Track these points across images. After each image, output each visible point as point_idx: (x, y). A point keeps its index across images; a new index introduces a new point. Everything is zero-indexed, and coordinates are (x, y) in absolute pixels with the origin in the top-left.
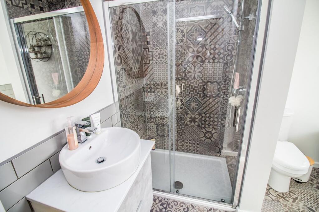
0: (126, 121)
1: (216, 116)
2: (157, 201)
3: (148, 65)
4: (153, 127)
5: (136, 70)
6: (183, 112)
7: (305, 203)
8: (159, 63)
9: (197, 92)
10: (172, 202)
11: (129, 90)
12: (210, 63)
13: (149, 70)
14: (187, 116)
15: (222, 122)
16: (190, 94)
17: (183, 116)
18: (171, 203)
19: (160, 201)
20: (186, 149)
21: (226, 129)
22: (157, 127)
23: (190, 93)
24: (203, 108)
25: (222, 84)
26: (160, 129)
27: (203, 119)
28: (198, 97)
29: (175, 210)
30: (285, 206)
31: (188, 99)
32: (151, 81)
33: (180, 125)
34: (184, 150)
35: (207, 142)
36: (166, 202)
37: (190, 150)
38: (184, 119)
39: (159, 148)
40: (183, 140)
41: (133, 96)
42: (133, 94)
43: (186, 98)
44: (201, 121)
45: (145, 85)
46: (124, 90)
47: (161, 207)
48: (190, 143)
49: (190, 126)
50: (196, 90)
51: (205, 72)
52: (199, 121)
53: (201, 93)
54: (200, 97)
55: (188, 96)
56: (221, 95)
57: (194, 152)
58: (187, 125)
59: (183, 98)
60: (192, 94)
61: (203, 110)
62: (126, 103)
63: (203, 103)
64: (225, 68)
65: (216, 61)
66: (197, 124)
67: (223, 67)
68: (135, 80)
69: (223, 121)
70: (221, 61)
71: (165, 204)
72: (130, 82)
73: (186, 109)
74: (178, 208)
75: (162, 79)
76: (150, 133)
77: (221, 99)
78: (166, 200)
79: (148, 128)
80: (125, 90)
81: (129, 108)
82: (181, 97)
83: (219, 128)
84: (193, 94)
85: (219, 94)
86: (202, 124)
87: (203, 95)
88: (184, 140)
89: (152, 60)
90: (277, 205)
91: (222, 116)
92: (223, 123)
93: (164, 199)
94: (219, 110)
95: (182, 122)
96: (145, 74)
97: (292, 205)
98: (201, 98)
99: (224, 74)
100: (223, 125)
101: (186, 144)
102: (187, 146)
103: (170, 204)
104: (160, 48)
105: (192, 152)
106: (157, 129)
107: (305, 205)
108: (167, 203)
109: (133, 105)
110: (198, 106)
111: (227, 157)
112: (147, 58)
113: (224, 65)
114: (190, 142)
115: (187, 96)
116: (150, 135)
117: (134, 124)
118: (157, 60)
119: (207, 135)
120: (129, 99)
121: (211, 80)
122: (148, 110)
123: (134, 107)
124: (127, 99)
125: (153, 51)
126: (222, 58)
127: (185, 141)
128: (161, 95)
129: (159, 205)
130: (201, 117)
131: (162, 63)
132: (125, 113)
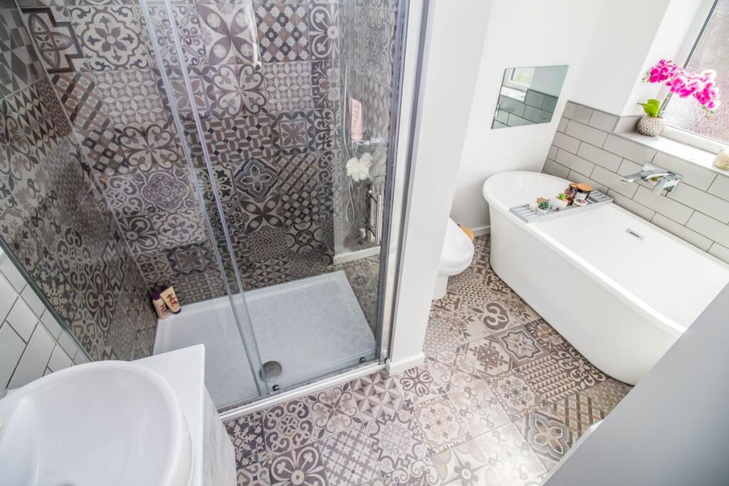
0: (66, 295)
1: (314, 194)
2: (237, 429)
3: (71, 76)
4: (158, 260)
5: (29, 106)
6: (233, 201)
7: (469, 303)
8: (113, 67)
9: (260, 145)
10: (271, 413)
11: (31, 191)
12: (278, 61)
13: (79, 93)
14: (246, 209)
15: (328, 203)
16: (242, 154)
17: (236, 210)
18: (268, 417)
19: (243, 427)
20: (261, 281)
21: (338, 215)
22: (169, 256)
23: (240, 151)
24: (281, 182)
25: (316, 117)
26: (179, 259)
27: (287, 206)
28: (264, 157)
29: (282, 427)
30: (447, 320)
31: (238, 168)
32: (103, 130)
33: (233, 233)
34: (257, 285)
35: (303, 253)
36: (257, 420)
37: (270, 279)
38: (241, 218)
39: (193, 302)
40: (248, 264)
41: (55, 202)
42: (53, 196)
43: (232, 165)
44: (282, 212)
45: (81, 146)
46: (12, 201)
47: (252, 437)
48: (267, 266)
49: (258, 230)
50: (255, 141)
51: (268, 89)
52: (278, 214)
53: (269, 146)
54: (269, 156)
55: (238, 159)
56: (318, 145)
57: (279, 280)
58: (250, 229)
59: (224, 167)
60: (246, 152)
61: (283, 188)
62: (39, 244)
63: (280, 169)
64: (317, 75)
65: (292, 55)
66: (274, 221)
67: (313, 74)
68: (40, 143)
69: (330, 200)
70: (304, 55)
71: (256, 426)
72: (24, 162)
73: (240, 194)
74: (287, 419)
75: (139, 118)
76: (152, 277)
77: (317, 154)
78: (256, 417)
79: (142, 266)
80: (17, 200)
81: (59, 250)
82: (219, 163)
83: (324, 216)
84: (249, 153)
85: (311, 142)
86: (287, 219)
87: (276, 150)
88: (251, 265)
89: (80, 55)
90: (438, 324)
91: (325, 191)
92: (330, 206)
93: (252, 417)
94: (318, 179)
95: (237, 225)
96: (68, 109)
97: (455, 315)
98: (272, 160)
99: (316, 92)
100: (331, 209)
101: (259, 272)
102: (261, 275)
103: (267, 420)
104: (98, 11)
105: (276, 283)
106: (170, 260)
107: (469, 307)
108: (261, 422)
109: (68, 231)
110: (268, 180)
111: (346, 266)
112: (57, 50)
113: (313, 68)
114: (267, 263)
115: (234, 160)
116: (155, 281)
117: (97, 285)
118: (99, 56)
119: (300, 239)
120: (47, 221)
121: (288, 109)
122: (125, 220)
123: (74, 237)
124: (37, 226)
125: (73, 21)
126: (305, 48)
127: (255, 266)
128: (154, 169)
129: (245, 436)
130: (280, 204)
131: (124, 66)
132: (53, 275)
